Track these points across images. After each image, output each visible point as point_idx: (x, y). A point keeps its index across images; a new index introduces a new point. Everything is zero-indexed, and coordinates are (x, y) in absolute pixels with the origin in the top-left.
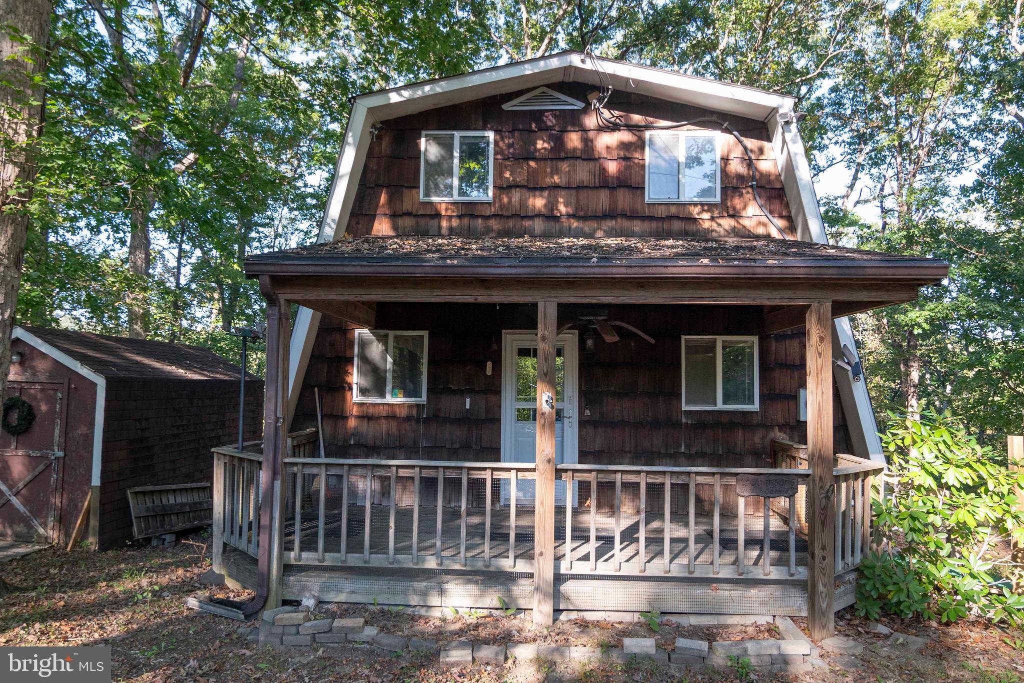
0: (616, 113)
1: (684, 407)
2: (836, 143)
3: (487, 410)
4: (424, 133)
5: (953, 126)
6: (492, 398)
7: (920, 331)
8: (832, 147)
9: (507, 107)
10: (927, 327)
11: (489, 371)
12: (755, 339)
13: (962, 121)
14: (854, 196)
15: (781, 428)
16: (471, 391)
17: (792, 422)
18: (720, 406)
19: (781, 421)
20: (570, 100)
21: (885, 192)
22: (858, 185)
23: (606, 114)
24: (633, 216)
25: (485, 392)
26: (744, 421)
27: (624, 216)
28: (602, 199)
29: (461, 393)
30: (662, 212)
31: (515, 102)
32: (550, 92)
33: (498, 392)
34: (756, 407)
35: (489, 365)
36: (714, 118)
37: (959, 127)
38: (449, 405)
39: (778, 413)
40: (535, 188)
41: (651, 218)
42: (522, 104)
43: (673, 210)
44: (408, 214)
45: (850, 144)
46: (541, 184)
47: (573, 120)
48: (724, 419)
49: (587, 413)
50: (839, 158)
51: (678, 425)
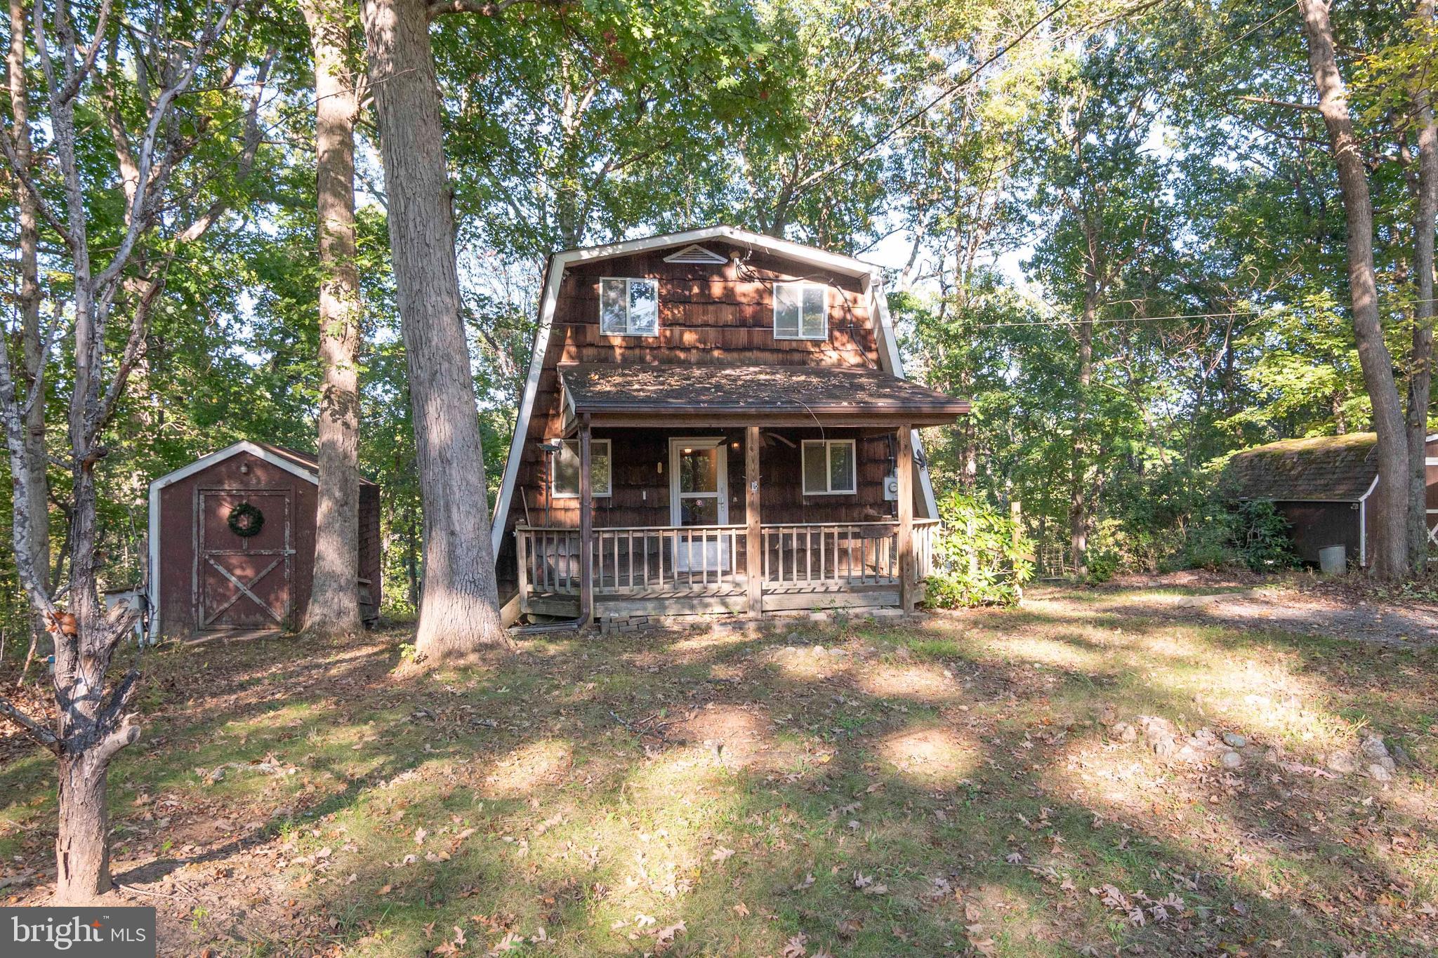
0: (751, 268)
1: (804, 493)
2: (896, 208)
3: (659, 500)
4: (601, 279)
5: (1012, 200)
6: (663, 491)
7: (975, 421)
8: (891, 212)
9: (667, 260)
10: (981, 417)
11: (660, 470)
12: (853, 442)
13: (1020, 194)
14: (913, 273)
15: (872, 506)
16: (645, 486)
17: (879, 501)
18: (830, 491)
19: (872, 501)
20: (717, 257)
21: (945, 269)
22: (919, 258)
23: (744, 268)
24: (763, 349)
25: (658, 486)
26: (846, 502)
27: (759, 349)
28: (742, 336)
29: (639, 487)
30: (786, 346)
31: (674, 256)
32: (701, 249)
33: (667, 486)
34: (854, 491)
35: (660, 464)
36: (823, 275)
37: (1017, 201)
38: (629, 497)
39: (870, 495)
40: (691, 326)
41: (778, 351)
42: (678, 258)
43: (794, 345)
44: (592, 345)
45: (910, 209)
46: (695, 322)
47: (719, 270)
48: (833, 501)
49: (735, 499)
50: (899, 225)
51: (801, 506)
